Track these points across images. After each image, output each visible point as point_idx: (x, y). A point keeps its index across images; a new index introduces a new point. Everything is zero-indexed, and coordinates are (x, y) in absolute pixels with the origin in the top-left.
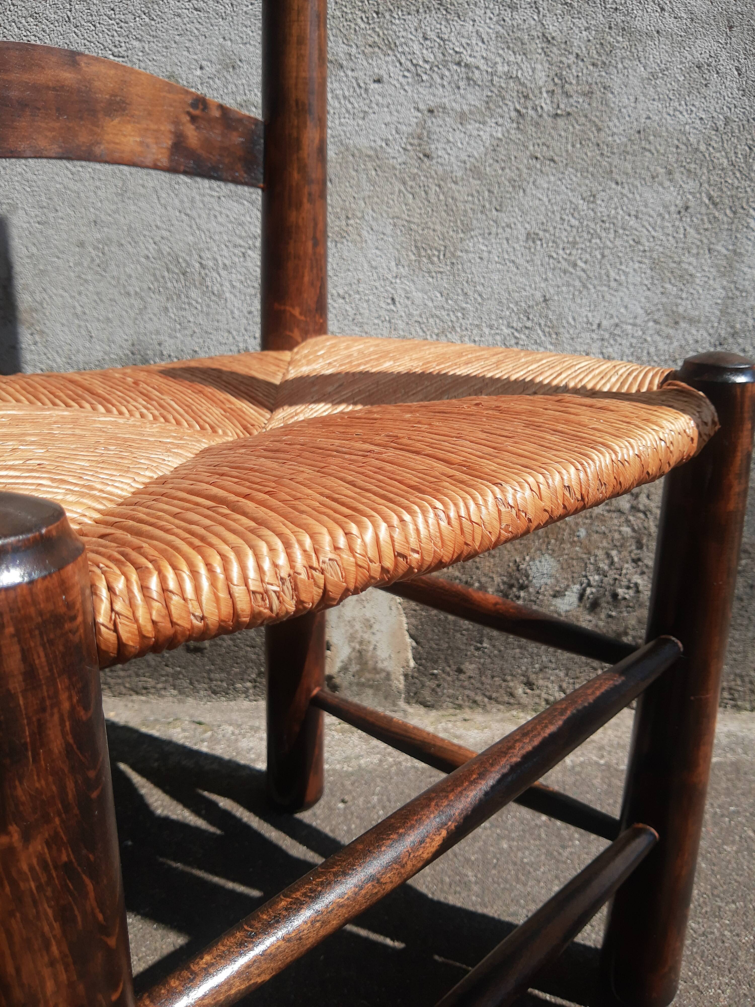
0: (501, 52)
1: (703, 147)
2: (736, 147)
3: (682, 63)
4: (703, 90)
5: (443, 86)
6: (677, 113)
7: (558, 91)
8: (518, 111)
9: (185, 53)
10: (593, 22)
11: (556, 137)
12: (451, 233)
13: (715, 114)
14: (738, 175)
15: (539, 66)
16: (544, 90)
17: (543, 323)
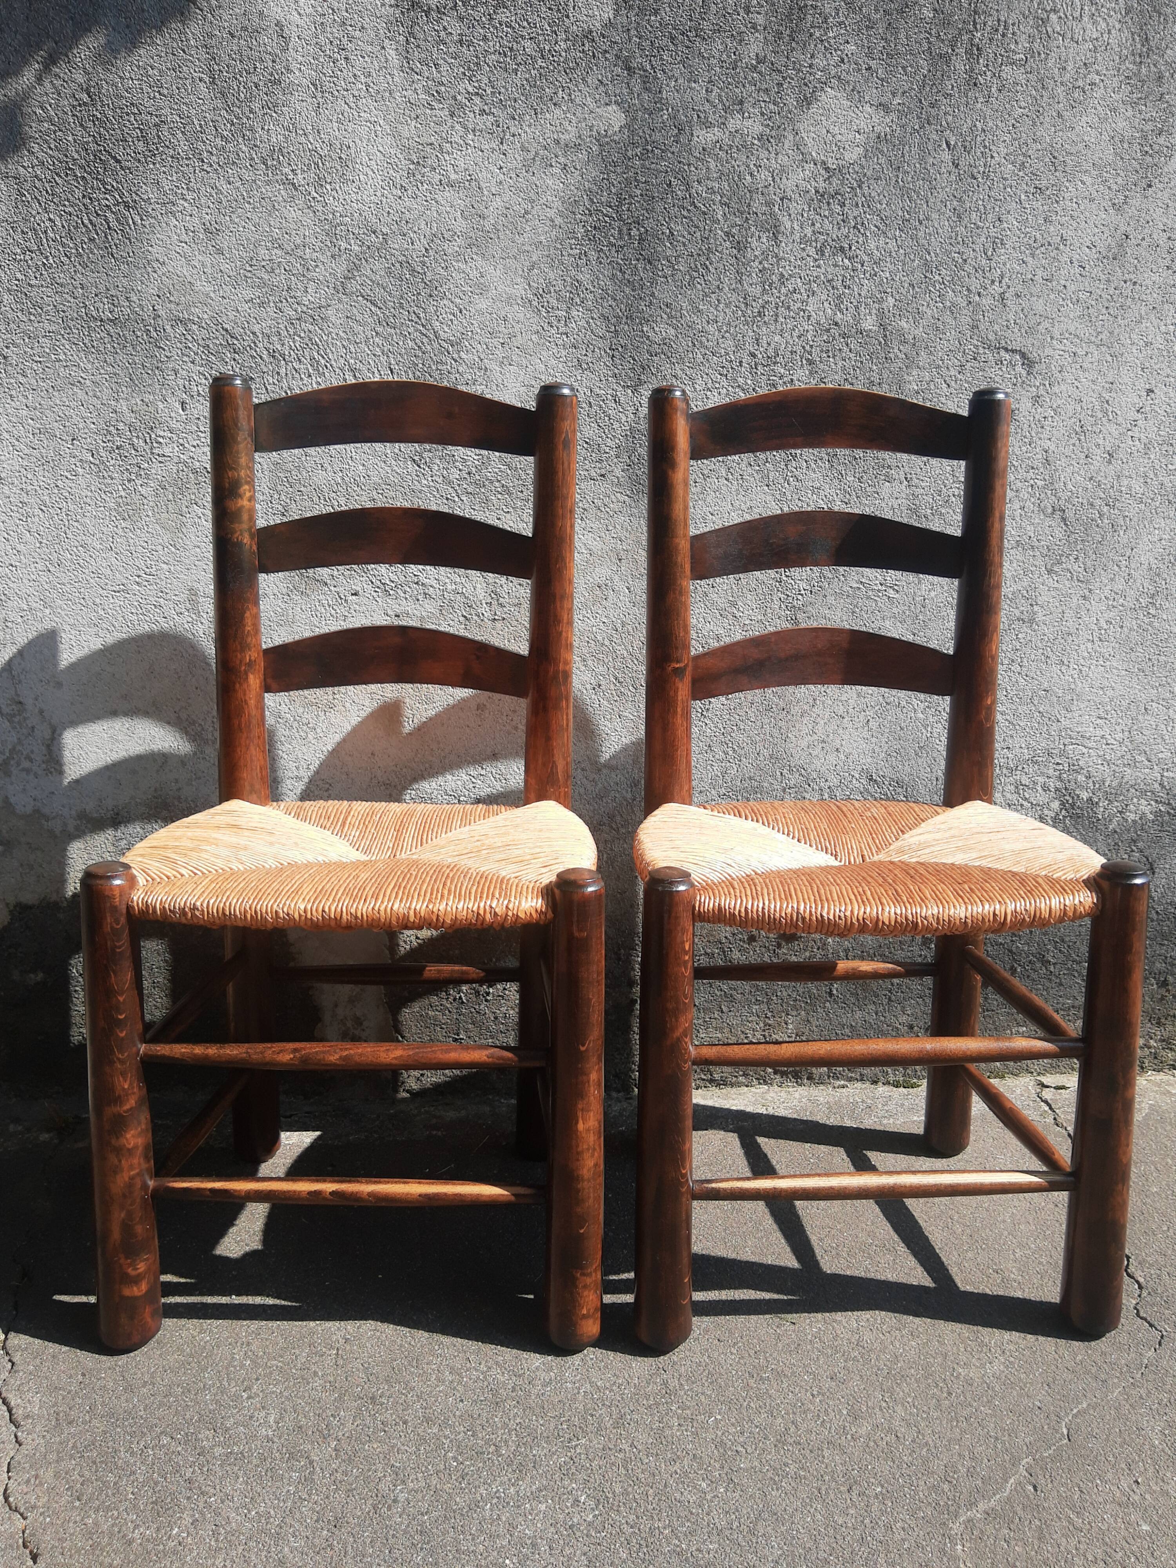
0: (449, 575)
1: (607, 643)
2: (632, 642)
3: (585, 583)
4: (604, 602)
5: (406, 599)
6: (586, 619)
7: (495, 603)
8: (465, 617)
9: (203, 573)
11: (495, 635)
12: (418, 705)
13: (614, 619)
15: (478, 586)
16: (484, 602)
17: (494, 772)
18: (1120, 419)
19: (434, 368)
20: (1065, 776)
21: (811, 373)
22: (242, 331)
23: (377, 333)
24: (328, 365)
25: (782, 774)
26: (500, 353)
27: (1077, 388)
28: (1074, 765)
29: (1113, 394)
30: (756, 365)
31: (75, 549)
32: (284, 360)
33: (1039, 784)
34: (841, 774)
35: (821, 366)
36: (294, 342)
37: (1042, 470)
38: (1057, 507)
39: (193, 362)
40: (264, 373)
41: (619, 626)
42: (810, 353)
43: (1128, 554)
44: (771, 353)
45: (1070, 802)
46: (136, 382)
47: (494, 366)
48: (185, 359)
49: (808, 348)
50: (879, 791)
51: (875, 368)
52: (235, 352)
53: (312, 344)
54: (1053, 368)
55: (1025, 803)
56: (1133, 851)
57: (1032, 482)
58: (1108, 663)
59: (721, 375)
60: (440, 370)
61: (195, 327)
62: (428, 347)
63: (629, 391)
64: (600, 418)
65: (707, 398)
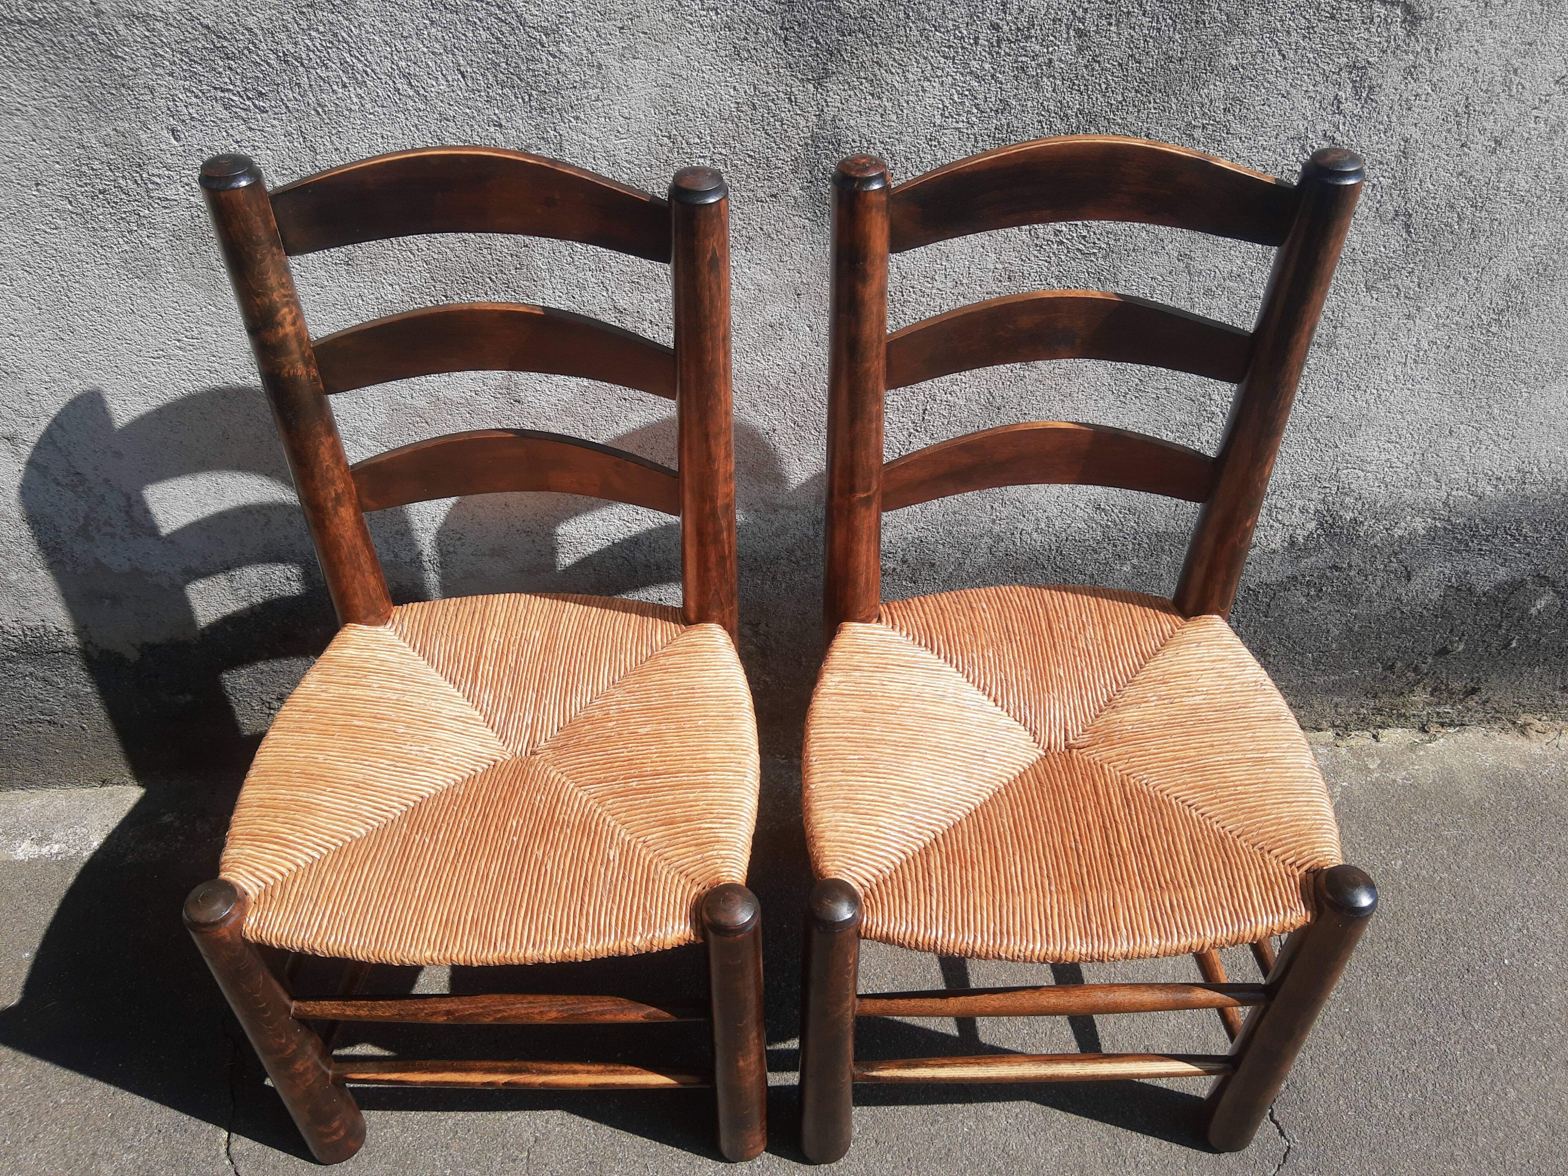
10: (663, 295)
14: (819, 405)
18: (1526, 94)
19: (523, 68)
20: (1330, 499)
21: (1080, 49)
22: (230, 27)
23: (432, 22)
24: (369, 70)
25: (992, 507)
26: (618, 43)
27: (1477, 52)
28: (1344, 488)
29: (1528, 60)
30: (999, 41)
31: (86, 314)
32: (302, 65)
33: (1297, 507)
34: (1064, 504)
35: (1097, 38)
36: (312, 40)
37: (1393, 165)
38: (1402, 211)
39: (171, 74)
40: (278, 85)
41: (798, 368)
42: (1082, 20)
43: (1483, 264)
44: (1023, 21)
45: (1331, 522)
46: (99, 106)
47: (612, 62)
48: (159, 70)
49: (1080, 13)
50: (1106, 518)
51: (1177, 36)
52: (228, 58)
53: (339, 41)
54: (1448, 26)
55: (1276, 525)
56: (1391, 562)
57: (1375, 181)
58: (1418, 386)
59: (946, 58)
60: (534, 71)
61: (159, 25)
62: (511, 38)
63: (810, 87)
64: (769, 124)
65: (924, 91)
